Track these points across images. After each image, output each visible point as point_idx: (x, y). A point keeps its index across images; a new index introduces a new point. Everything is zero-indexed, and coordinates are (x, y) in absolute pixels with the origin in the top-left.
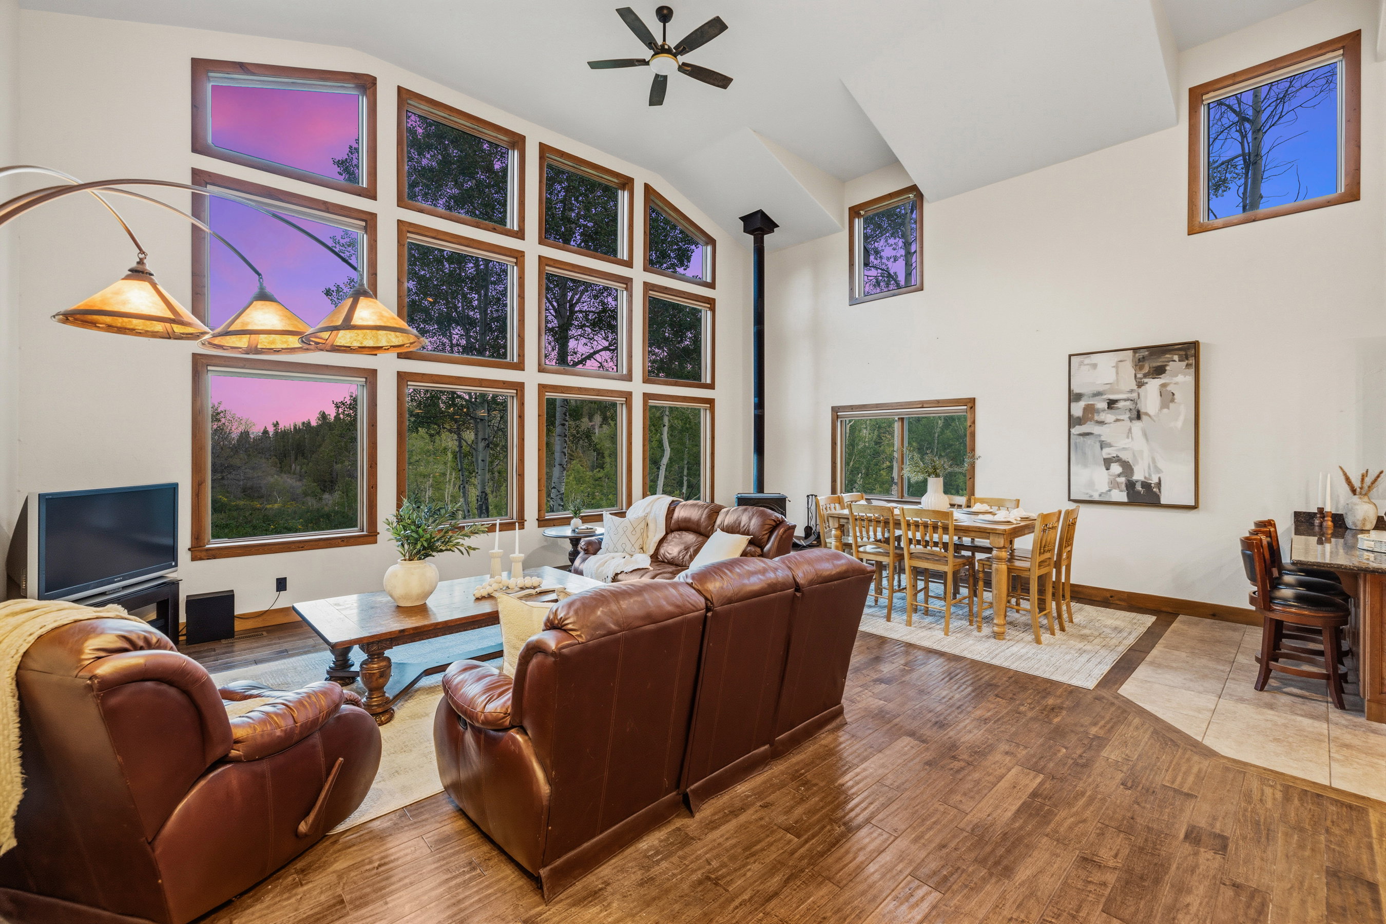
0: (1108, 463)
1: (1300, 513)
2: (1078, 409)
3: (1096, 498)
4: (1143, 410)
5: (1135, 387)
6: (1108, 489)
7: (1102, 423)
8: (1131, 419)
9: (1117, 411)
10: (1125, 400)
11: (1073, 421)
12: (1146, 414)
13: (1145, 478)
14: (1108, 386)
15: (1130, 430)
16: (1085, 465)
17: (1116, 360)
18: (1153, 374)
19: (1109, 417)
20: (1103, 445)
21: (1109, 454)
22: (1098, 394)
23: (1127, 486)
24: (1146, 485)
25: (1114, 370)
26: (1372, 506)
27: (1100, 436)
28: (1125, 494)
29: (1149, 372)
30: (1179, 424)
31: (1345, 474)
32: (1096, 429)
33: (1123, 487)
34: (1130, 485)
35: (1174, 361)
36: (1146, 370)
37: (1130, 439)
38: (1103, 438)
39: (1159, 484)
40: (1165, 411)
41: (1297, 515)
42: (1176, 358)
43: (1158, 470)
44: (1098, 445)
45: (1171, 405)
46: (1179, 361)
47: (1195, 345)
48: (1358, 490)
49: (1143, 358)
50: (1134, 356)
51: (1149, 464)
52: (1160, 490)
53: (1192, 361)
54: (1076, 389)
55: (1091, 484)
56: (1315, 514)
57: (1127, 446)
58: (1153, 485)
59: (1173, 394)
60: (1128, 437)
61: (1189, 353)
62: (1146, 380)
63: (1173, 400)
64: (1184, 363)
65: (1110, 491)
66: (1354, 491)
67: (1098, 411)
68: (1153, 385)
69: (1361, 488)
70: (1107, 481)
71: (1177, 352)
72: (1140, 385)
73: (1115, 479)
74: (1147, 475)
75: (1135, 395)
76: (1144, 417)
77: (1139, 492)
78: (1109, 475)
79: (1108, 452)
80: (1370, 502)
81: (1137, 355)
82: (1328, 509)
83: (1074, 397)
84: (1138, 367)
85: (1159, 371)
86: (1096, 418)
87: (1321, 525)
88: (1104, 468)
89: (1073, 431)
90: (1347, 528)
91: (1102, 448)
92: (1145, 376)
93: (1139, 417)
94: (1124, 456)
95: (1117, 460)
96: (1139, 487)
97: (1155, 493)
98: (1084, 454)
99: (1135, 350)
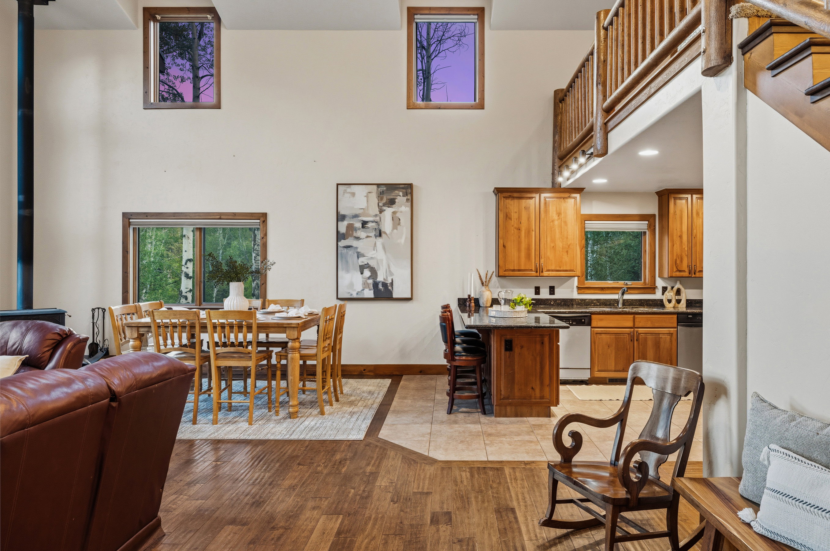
0: (362, 269)
1: (460, 298)
2: (343, 229)
3: (355, 296)
4: (383, 230)
5: (378, 213)
6: (361, 288)
7: (358, 238)
8: (376, 236)
9: (368, 229)
10: (372, 222)
11: (340, 237)
12: (385, 233)
13: (384, 279)
14: (362, 211)
15: (375, 244)
16: (348, 271)
17: (367, 191)
18: (388, 204)
19: (362, 234)
20: (359, 255)
21: (363, 262)
22: (356, 216)
23: (373, 286)
24: (385, 285)
25: (366, 198)
26: (490, 292)
27: (357, 248)
28: (372, 292)
29: (386, 202)
30: (403, 241)
31: (479, 274)
32: (355, 243)
33: (371, 286)
34: (375, 285)
35: (400, 196)
36: (384, 201)
37: (375, 251)
38: (359, 250)
39: (392, 284)
40: (395, 230)
41: (459, 300)
42: (401, 194)
43: (391, 274)
44: (356, 255)
45: (399, 227)
46: (403, 196)
47: (410, 186)
48: (484, 283)
49: (383, 192)
50: (377, 190)
51: (386, 269)
52: (392, 288)
53: (409, 197)
54: (342, 212)
55: (351, 285)
56: (467, 299)
57: (373, 256)
58: (388, 284)
59: (400, 220)
60: (374, 250)
61: (408, 191)
62: (384, 208)
63: (399, 224)
64: (405, 198)
65: (363, 290)
66: (483, 284)
67: (356, 229)
68: (388, 211)
69: (486, 282)
70: (361, 282)
71: (402, 190)
72: (381, 211)
73: (366, 281)
74: (385, 278)
75: (377, 219)
76: (383, 235)
77: (380, 290)
78: (363, 278)
79: (362, 261)
80: (489, 290)
81: (379, 189)
82: (472, 295)
83: (340, 218)
84: (380, 198)
85: (392, 202)
86: (355, 234)
87: (469, 306)
88: (360, 273)
89: (339, 244)
90: (480, 306)
91: (358, 258)
92: (384, 205)
93: (380, 235)
94: (372, 263)
95: (367, 266)
96: (380, 287)
97: (390, 290)
98: (347, 262)
99: (378, 185)
